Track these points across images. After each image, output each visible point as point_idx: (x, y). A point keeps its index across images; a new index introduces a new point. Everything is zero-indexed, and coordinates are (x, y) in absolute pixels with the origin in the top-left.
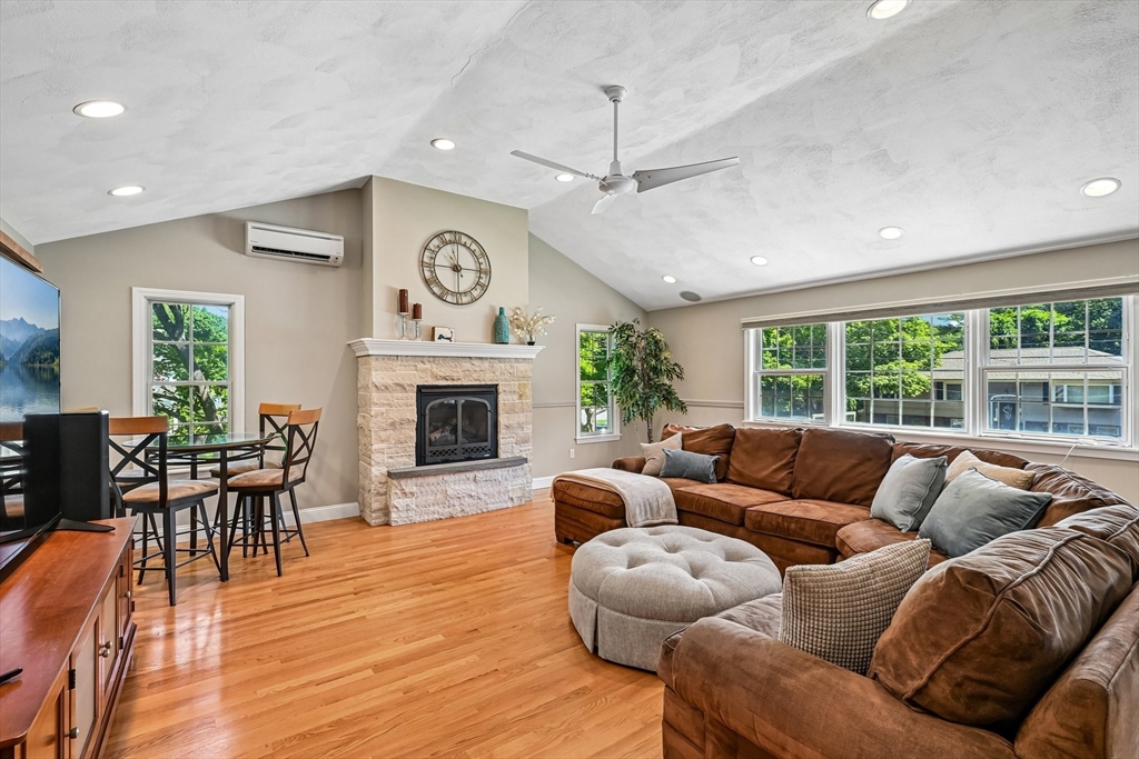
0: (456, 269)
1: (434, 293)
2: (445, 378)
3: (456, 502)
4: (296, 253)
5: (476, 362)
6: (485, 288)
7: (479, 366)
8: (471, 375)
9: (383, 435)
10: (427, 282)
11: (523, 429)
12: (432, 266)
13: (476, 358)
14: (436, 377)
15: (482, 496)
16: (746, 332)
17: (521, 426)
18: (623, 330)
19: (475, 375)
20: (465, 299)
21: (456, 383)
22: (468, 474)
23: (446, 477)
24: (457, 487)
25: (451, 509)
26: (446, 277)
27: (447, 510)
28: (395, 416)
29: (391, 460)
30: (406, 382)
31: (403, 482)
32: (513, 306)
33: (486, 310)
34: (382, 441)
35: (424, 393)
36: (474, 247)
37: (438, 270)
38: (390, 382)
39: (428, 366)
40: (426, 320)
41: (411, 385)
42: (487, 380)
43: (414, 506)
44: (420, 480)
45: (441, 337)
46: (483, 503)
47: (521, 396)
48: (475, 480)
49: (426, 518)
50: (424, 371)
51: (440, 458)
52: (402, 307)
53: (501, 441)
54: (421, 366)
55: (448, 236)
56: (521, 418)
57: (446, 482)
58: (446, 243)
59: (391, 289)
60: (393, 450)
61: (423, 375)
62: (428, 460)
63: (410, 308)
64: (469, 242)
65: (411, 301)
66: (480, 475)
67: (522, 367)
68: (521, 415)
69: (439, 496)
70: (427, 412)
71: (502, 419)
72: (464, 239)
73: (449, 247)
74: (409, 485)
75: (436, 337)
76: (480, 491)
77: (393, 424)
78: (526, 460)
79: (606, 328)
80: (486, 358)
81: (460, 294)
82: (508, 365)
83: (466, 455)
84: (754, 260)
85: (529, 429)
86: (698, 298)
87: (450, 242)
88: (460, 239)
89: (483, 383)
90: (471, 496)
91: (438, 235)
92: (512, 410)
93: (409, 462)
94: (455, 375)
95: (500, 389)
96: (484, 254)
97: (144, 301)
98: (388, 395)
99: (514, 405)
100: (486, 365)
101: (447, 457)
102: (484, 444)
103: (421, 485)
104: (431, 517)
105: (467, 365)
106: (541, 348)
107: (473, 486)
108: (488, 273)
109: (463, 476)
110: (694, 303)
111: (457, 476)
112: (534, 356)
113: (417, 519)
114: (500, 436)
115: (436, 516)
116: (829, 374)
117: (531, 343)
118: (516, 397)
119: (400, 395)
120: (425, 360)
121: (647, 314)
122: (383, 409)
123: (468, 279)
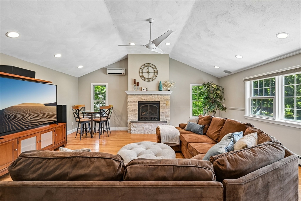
0: (148, 73)
1: (143, 79)
2: (145, 100)
3: (146, 130)
4: (116, 73)
5: (153, 96)
6: (156, 77)
7: (154, 97)
8: (152, 99)
9: (130, 112)
10: (141, 77)
11: (167, 114)
12: (142, 73)
13: (153, 95)
14: (142, 99)
15: (153, 130)
16: (245, 83)
17: (166, 113)
18: (207, 85)
19: (153, 99)
20: (150, 80)
21: (148, 101)
22: (149, 124)
23: (144, 124)
24: (146, 127)
25: (145, 132)
26: (146, 75)
27: (144, 132)
28: (133, 108)
29: (132, 119)
30: (135, 101)
31: (133, 124)
32: (165, 81)
33: (157, 82)
34: (130, 114)
35: (140, 103)
36: (153, 66)
37: (143, 74)
38: (132, 101)
39: (141, 97)
40: (140, 86)
41: (136, 101)
42: (157, 100)
43: (136, 130)
44: (137, 124)
45: (143, 90)
46: (153, 132)
47: (166, 105)
48: (151, 126)
49: (139, 133)
50: (140, 98)
51: (144, 119)
52: (135, 83)
53: (160, 116)
54: (139, 97)
55: (146, 65)
56: (167, 110)
57: (144, 125)
58: (145, 67)
59: (132, 79)
60: (132, 116)
61: (139, 99)
62: (141, 119)
63: (136, 83)
64: (151, 65)
65: (137, 81)
66: (152, 124)
67: (166, 97)
68: (166, 110)
69: (142, 128)
70: (141, 108)
71: (161, 111)
72: (150, 65)
73: (147, 67)
74: (135, 125)
75: (142, 90)
76: (152, 128)
77: (132, 110)
78: (166, 122)
79: (201, 84)
80: (156, 95)
81: (149, 79)
82: (162, 96)
83: (151, 119)
84: (237, 56)
85: (169, 114)
86: (230, 73)
87: (147, 66)
88: (149, 65)
89: (155, 101)
90: (150, 129)
91: (144, 65)
92: (164, 108)
93: (136, 119)
94: (147, 99)
95: (160, 103)
96: (156, 68)
97: (92, 86)
98: (131, 104)
99: (164, 107)
100: (156, 96)
101: (145, 119)
102: (156, 117)
103: (138, 125)
104: (140, 133)
105: (151, 96)
106: (172, 91)
107: (151, 127)
108: (157, 73)
109: (148, 124)
110: (230, 74)
111: (146, 124)
112: (170, 94)
113: (137, 133)
114: (160, 115)
115: (141, 133)
116: (275, 98)
117: (169, 90)
118: (165, 105)
119: (134, 104)
120: (140, 95)
121: (219, 79)
122: (130, 107)
123: (151, 75)
